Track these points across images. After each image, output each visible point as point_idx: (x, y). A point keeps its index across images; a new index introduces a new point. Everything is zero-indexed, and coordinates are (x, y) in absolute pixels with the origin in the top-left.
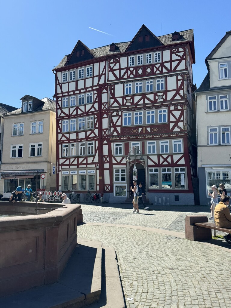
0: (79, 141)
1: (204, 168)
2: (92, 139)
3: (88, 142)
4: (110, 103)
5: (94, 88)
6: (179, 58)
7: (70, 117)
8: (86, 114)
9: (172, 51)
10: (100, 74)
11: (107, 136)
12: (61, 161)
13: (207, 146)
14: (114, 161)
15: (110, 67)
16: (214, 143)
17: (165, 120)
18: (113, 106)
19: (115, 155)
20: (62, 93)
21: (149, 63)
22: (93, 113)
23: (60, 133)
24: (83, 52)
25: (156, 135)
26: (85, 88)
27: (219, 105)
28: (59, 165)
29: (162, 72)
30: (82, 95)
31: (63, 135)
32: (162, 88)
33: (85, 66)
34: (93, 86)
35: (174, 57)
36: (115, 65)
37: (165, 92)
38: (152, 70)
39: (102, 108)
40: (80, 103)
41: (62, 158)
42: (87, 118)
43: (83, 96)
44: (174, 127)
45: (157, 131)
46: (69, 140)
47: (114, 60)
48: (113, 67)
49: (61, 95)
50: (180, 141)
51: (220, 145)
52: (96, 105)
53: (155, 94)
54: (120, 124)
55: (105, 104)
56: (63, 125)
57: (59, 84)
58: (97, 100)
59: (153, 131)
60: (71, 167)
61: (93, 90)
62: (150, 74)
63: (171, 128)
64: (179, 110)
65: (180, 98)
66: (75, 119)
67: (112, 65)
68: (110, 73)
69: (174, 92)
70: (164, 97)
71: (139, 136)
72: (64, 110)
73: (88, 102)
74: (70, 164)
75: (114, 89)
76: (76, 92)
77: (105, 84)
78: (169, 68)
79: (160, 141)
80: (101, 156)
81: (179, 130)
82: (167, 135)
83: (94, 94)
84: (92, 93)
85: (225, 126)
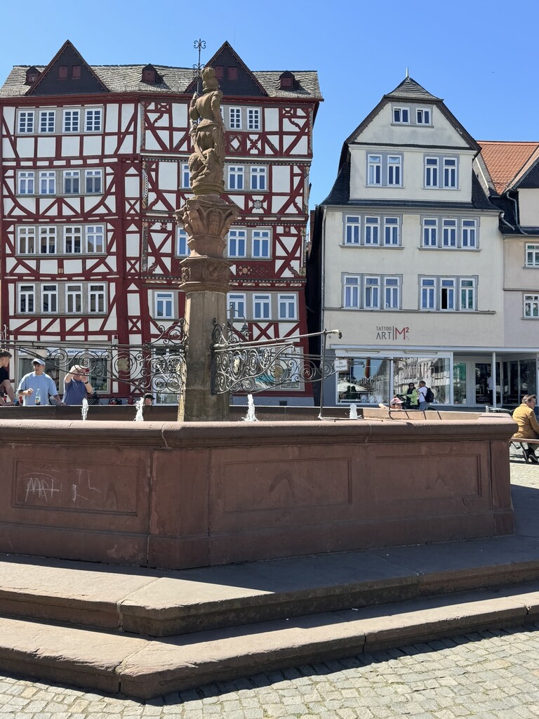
0: (66, 279)
1: (334, 350)
2: (101, 277)
3: (90, 284)
4: (147, 200)
5: (105, 161)
6: (297, 130)
7: (40, 220)
8: (86, 217)
9: (284, 112)
10: (123, 130)
11: (137, 274)
12: (14, 324)
13: (340, 309)
14: (154, 330)
15: (146, 119)
16: (352, 305)
17: (265, 253)
18: (154, 208)
19: (156, 317)
20: (17, 159)
21: (235, 129)
22: (102, 218)
23: (9, 256)
24: (77, 72)
25: (247, 282)
26: (81, 157)
27: (363, 235)
28: (9, 333)
29: (262, 153)
30: (72, 172)
31: (20, 261)
32: (262, 186)
33: (83, 106)
34: (103, 156)
35: (287, 126)
36: (160, 118)
37: (269, 196)
38: (243, 144)
39: (127, 211)
40: (68, 191)
41: (15, 317)
42: (87, 227)
43: (75, 174)
44: (282, 269)
45: (249, 273)
46: (36, 275)
47: (156, 106)
48: (156, 121)
49: (14, 164)
50: (292, 297)
51: (361, 310)
52: (111, 202)
53: (248, 196)
54: (169, 251)
55: (132, 202)
56: (19, 236)
57: (8, 135)
58: (113, 190)
59: (241, 273)
60: (43, 338)
61: (102, 165)
62: (236, 153)
63: (276, 270)
64: (294, 235)
65: (297, 212)
66: (55, 227)
67: (152, 117)
68: (149, 133)
69: (286, 198)
70: (265, 205)
72: (21, 201)
73: (89, 190)
74: (40, 333)
75: (156, 170)
76: (56, 163)
77: (134, 156)
78: (277, 146)
79: (255, 294)
80: (123, 317)
81: (293, 276)
82: (269, 283)
83: (106, 175)
84: (101, 170)
85: (371, 275)
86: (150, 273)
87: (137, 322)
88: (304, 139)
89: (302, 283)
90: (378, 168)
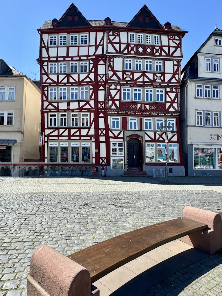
0: (71, 111)
2: (87, 110)
3: (82, 113)
4: (109, 75)
5: (89, 58)
6: (176, 45)
7: (59, 85)
8: (80, 83)
9: (170, 37)
10: (98, 44)
11: (103, 109)
12: (47, 132)
14: (111, 135)
15: (109, 39)
16: (199, 124)
17: (161, 100)
18: (112, 79)
19: (112, 129)
20: (49, 57)
21: (148, 44)
22: (88, 83)
23: (45, 101)
24: (76, 18)
25: (154, 113)
26: (80, 57)
28: (45, 136)
29: (161, 55)
30: (74, 63)
31: (50, 103)
32: (160, 70)
33: (79, 33)
34: (88, 56)
35: (172, 43)
36: (115, 38)
37: (163, 74)
38: (152, 50)
39: (99, 80)
40: (72, 71)
41: (48, 128)
42: (81, 87)
43: (76, 64)
44: (169, 107)
45: (155, 109)
46: (57, 109)
47: (113, 33)
48: (113, 39)
49: (47, 59)
50: (173, 120)
51: (204, 127)
52: (92, 76)
53: (154, 74)
54: (119, 98)
55: (101, 76)
56: (50, 92)
57: (45, 47)
58: (93, 71)
59: (151, 109)
60: (60, 138)
62: (149, 54)
63: (167, 107)
64: (174, 92)
65: (176, 82)
66: (66, 88)
67: (111, 38)
68: (110, 45)
69: (172, 75)
70: (162, 78)
71: (137, 112)
72: (50, 76)
73: (82, 71)
74: (59, 136)
75: (113, 61)
76: (67, 59)
77: (103, 56)
78: (167, 52)
79: (156, 119)
80: (97, 128)
81: (174, 110)
82: (163, 113)
83: (90, 64)
84: (87, 62)
85: (207, 111)
86: (110, 108)
87: (103, 131)
88: (179, 49)
89: (178, 114)
90: (209, 64)
